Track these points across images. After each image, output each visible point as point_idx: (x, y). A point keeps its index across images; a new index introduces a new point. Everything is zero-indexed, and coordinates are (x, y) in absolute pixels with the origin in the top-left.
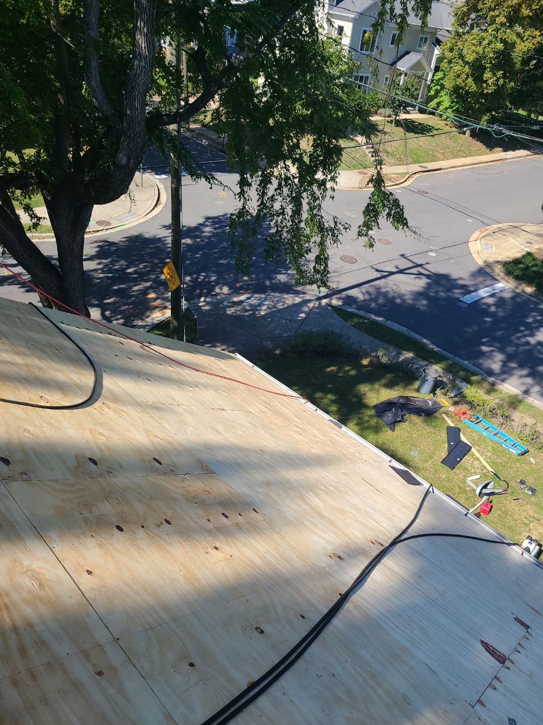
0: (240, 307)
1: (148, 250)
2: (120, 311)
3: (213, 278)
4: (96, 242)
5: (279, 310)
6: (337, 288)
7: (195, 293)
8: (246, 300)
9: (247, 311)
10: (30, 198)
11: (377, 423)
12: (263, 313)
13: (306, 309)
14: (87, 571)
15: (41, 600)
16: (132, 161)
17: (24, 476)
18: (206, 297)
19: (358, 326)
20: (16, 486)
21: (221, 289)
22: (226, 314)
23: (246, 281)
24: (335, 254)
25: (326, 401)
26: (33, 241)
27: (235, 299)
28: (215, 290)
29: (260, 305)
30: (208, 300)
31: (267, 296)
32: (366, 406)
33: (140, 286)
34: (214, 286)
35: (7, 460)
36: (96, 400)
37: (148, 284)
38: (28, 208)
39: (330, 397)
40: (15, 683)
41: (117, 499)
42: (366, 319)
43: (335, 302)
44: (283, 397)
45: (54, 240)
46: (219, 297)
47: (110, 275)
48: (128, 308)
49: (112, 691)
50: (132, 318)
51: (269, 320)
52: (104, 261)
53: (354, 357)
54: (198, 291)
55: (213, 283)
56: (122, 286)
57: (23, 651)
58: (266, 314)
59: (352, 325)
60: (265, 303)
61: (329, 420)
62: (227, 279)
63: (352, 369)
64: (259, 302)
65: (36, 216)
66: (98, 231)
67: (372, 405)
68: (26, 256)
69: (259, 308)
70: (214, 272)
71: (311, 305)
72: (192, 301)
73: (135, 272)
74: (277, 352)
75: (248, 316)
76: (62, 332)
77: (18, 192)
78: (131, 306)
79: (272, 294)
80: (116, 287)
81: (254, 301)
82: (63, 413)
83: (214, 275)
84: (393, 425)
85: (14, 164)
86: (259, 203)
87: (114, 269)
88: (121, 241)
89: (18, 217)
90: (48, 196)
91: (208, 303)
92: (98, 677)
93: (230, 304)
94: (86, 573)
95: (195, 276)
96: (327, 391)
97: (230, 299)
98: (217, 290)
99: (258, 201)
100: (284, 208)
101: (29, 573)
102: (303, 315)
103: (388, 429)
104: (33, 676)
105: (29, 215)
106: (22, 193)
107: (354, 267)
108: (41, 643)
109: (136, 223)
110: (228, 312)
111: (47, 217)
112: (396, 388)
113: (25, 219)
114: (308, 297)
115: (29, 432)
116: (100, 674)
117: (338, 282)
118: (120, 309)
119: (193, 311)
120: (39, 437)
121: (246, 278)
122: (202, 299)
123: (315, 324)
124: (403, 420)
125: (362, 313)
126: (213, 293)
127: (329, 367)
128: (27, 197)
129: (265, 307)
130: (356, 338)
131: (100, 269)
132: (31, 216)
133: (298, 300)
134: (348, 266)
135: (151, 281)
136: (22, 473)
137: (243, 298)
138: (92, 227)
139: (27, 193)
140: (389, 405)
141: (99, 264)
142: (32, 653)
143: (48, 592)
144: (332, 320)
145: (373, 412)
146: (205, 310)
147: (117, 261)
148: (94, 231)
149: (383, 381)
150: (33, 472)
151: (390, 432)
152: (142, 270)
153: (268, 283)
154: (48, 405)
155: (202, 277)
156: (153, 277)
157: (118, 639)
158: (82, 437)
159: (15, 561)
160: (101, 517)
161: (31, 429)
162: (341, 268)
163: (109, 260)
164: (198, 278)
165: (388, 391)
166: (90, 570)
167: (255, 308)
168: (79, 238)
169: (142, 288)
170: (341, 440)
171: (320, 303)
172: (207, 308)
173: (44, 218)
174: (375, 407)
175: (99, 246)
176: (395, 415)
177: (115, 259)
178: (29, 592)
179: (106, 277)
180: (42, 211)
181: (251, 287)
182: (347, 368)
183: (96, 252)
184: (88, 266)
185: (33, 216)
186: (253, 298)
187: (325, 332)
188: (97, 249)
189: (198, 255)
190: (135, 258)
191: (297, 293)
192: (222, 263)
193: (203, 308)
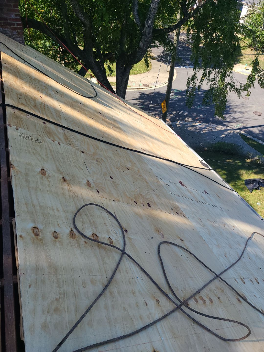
0: (195, 128)
1: (161, 99)
3: (186, 114)
4: (140, 93)
5: (213, 132)
6: (246, 126)
7: (176, 119)
8: (199, 125)
9: (197, 130)
11: (244, 187)
12: (204, 132)
13: (226, 133)
18: (180, 121)
19: (251, 145)
21: (188, 119)
22: (187, 129)
23: (201, 117)
24: (251, 110)
25: (220, 173)
27: (193, 124)
28: (185, 119)
29: (204, 128)
30: (181, 122)
31: (209, 125)
32: (241, 179)
33: (153, 113)
34: (186, 117)
37: (157, 112)
39: (224, 172)
42: (257, 142)
43: (242, 132)
46: (186, 122)
47: (142, 107)
51: (206, 135)
52: (141, 101)
53: (243, 158)
54: (178, 118)
55: (185, 116)
58: (206, 132)
59: (248, 144)
60: (207, 128)
62: (193, 115)
63: (240, 163)
64: (205, 127)
66: (143, 88)
67: (245, 179)
69: (203, 129)
70: (187, 111)
71: (229, 132)
72: (174, 122)
73: (153, 107)
74: (205, 149)
75: (197, 132)
79: (212, 124)
81: (202, 126)
83: (187, 112)
84: (252, 190)
87: (144, 105)
88: (150, 94)
91: (180, 124)
93: (190, 126)
95: (178, 112)
96: (222, 169)
97: (191, 124)
98: (186, 119)
102: (224, 135)
103: (248, 191)
107: (260, 117)
109: (159, 87)
110: (188, 129)
112: (260, 175)
114: (228, 128)
117: (248, 124)
119: (173, 126)
121: (201, 116)
122: (179, 122)
123: (229, 140)
124: (258, 189)
125: (256, 139)
126: (184, 120)
127: (229, 160)
129: (206, 130)
130: (247, 149)
131: (139, 104)
133: (223, 128)
134: (256, 117)
135: (158, 111)
137: (197, 124)
138: (141, 86)
140: (253, 181)
141: (138, 102)
144: (238, 140)
145: (243, 182)
146: (178, 127)
147: (146, 102)
148: (141, 88)
149: (254, 171)
151: (249, 193)
152: (156, 106)
153: (211, 119)
155: (181, 113)
156: (160, 110)
162: (252, 117)
163: (143, 101)
164: (179, 112)
165: (255, 175)
167: (201, 129)
169: (154, 114)
171: (234, 132)
172: (179, 126)
174: (246, 180)
175: (140, 95)
176: (255, 186)
177: (146, 100)
181: (203, 120)
182: (237, 162)
183: (139, 97)
186: (202, 125)
188: (140, 96)
189: (182, 103)
190: (154, 101)
191: (224, 125)
192: (192, 108)
193: (177, 125)
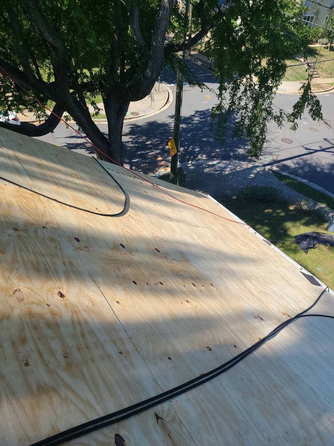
0: (213, 168)
1: (160, 131)
2: (141, 167)
3: (197, 150)
4: (130, 125)
5: (238, 172)
6: (277, 159)
7: (186, 158)
8: (217, 164)
9: (217, 171)
10: (95, 97)
11: (296, 247)
12: (227, 173)
13: (255, 171)
14: (117, 302)
15: (93, 312)
16: (154, 74)
17: (86, 249)
18: (192, 161)
19: (288, 185)
20: (82, 253)
21: (202, 156)
22: (204, 172)
23: (218, 152)
24: (278, 136)
25: (262, 230)
26: (95, 123)
27: (210, 163)
28: (198, 157)
29: (225, 168)
30: (193, 163)
31: (230, 162)
32: (289, 236)
33: (153, 153)
34: (198, 155)
35: (78, 239)
36: (126, 213)
37: (158, 151)
38: (93, 103)
39: (266, 228)
40: (79, 349)
41: (134, 268)
42: (295, 180)
43: (275, 168)
44: (236, 224)
45: (107, 123)
46: (200, 161)
47: (136, 145)
48: (145, 166)
49: (127, 363)
50: (147, 172)
51: (231, 177)
52: (134, 137)
53: (284, 205)
54: (188, 157)
55: (197, 153)
56: (143, 152)
57: (83, 335)
58: (229, 173)
59: (285, 184)
60: (229, 166)
61: (263, 240)
62: (206, 150)
63: (283, 212)
64: (225, 165)
65: (97, 108)
66: (131, 118)
67: (294, 236)
68: (91, 131)
69: (225, 169)
70: (198, 146)
71: (258, 169)
72: (184, 163)
73: (151, 144)
74: (234, 197)
75: (218, 174)
76: (109, 174)
77: (88, 94)
78: (147, 164)
79: (233, 161)
80: (139, 153)
81: (222, 165)
82: (107, 218)
83: (198, 147)
84: (306, 249)
85: (87, 77)
86: (231, 101)
87: (139, 142)
88: (144, 125)
89: (87, 108)
90: (105, 96)
91: (193, 165)
92: (120, 354)
93: (207, 166)
94: (116, 303)
95: (186, 148)
96: (264, 224)
97: (207, 163)
98: (200, 157)
99: (230, 100)
100: (247, 104)
101: (87, 298)
102: (253, 175)
103: (303, 252)
104: (88, 348)
105: (94, 107)
106: (91, 94)
107: (290, 146)
108: (91, 332)
109: (154, 114)
110: (205, 171)
111: (104, 109)
112: (311, 226)
113: (91, 110)
114: (257, 164)
115: (90, 226)
117: (278, 155)
118: (141, 166)
119: (184, 170)
120: (94, 229)
121: (218, 150)
122: (190, 162)
123: (260, 181)
124: (314, 247)
125: (292, 176)
126: (197, 159)
127: (267, 209)
128: (93, 96)
129: (228, 169)
130: (287, 192)
131: (131, 141)
132: (95, 108)
133: (250, 165)
134: (285, 145)
135: (160, 150)
136: (85, 247)
137: (215, 162)
138: (128, 116)
139: (93, 94)
140: (305, 237)
141: (130, 138)
142: (87, 336)
143: (97, 308)
144: (272, 180)
145: (294, 239)
146: (191, 169)
147: (141, 137)
148: (129, 118)
149: (303, 221)
150: (91, 247)
151: (304, 254)
152: (155, 143)
153: (232, 154)
154: (100, 213)
155: (191, 149)
156: (161, 147)
157: (131, 338)
158: (117, 232)
159: (81, 291)
160: (125, 275)
161: (91, 225)
162: (281, 146)
163: (136, 136)
164: (188, 149)
165: (306, 228)
166: (118, 301)
167: (222, 169)
168: (120, 122)
169: (154, 154)
170: (270, 252)
171: (264, 169)
172: (192, 168)
173: (102, 109)
174: (296, 237)
175: (131, 128)
176: (309, 243)
177: (140, 135)
178: (87, 307)
179: (134, 146)
180: (101, 105)
181: (221, 156)
182: (279, 211)
183: (129, 131)
184: (125, 139)
185: (96, 108)
186: (221, 163)
187: (266, 187)
188: (130, 129)
189: (189, 135)
190: (151, 135)
191: (251, 161)
192: (204, 140)
193: (190, 168)
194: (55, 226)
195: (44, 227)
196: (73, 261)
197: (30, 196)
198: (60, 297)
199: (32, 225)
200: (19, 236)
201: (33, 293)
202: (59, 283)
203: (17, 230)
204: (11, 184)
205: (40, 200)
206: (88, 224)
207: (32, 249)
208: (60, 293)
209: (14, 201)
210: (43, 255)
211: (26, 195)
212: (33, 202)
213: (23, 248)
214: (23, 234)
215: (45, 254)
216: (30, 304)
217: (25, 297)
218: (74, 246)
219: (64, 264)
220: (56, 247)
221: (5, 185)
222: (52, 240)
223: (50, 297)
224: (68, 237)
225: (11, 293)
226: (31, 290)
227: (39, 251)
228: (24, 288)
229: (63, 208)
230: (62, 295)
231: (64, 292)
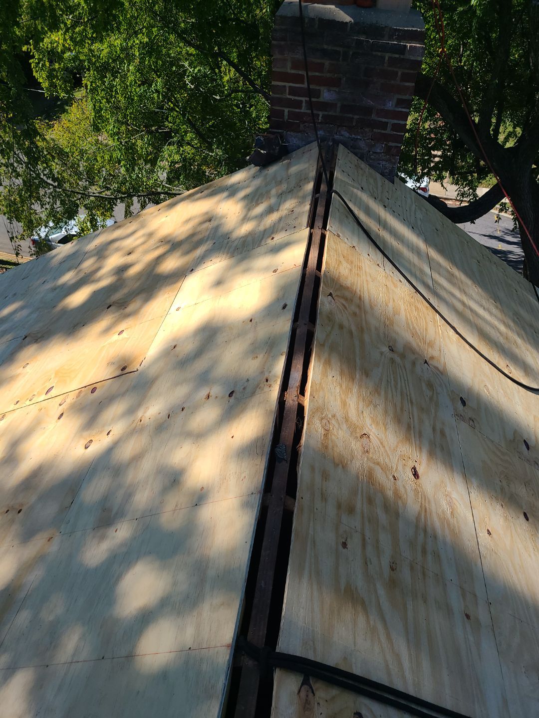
14: (488, 531)
15: (449, 525)
17: (471, 422)
20: (464, 426)
35: (464, 401)
40: (412, 568)
41: (534, 491)
49: (471, 639)
57: (424, 551)
82: (518, 389)
92: (465, 617)
94: (487, 532)
101: (448, 498)
104: (424, 574)
108: (437, 555)
115: (488, 390)
116: (468, 616)
120: (493, 398)
136: (470, 419)
142: (430, 557)
143: (455, 523)
150: (479, 423)
154: (510, 375)
157: (490, 603)
158: (526, 419)
159: (442, 482)
160: (515, 495)
161: (490, 388)
166: (490, 531)
178: (443, 512)
194: (441, 368)
195: (426, 362)
196: (447, 431)
197: (424, 310)
198: (412, 476)
199: (413, 351)
200: (392, 361)
201: (382, 449)
202: (418, 454)
203: (393, 351)
204: (407, 284)
205: (434, 319)
206: (487, 384)
207: (401, 387)
208: (414, 468)
209: (403, 307)
210: (412, 403)
211: (420, 306)
212: (425, 319)
213: (391, 380)
214: (398, 360)
215: (414, 401)
216: (374, 463)
217: (372, 450)
218: (455, 409)
219: (434, 429)
220: (431, 399)
221: (400, 281)
222: (430, 386)
223: (400, 468)
224: (452, 391)
225: (359, 435)
226: (382, 443)
227: (408, 394)
228: (375, 437)
229: (460, 344)
230: (416, 475)
231: (420, 472)
